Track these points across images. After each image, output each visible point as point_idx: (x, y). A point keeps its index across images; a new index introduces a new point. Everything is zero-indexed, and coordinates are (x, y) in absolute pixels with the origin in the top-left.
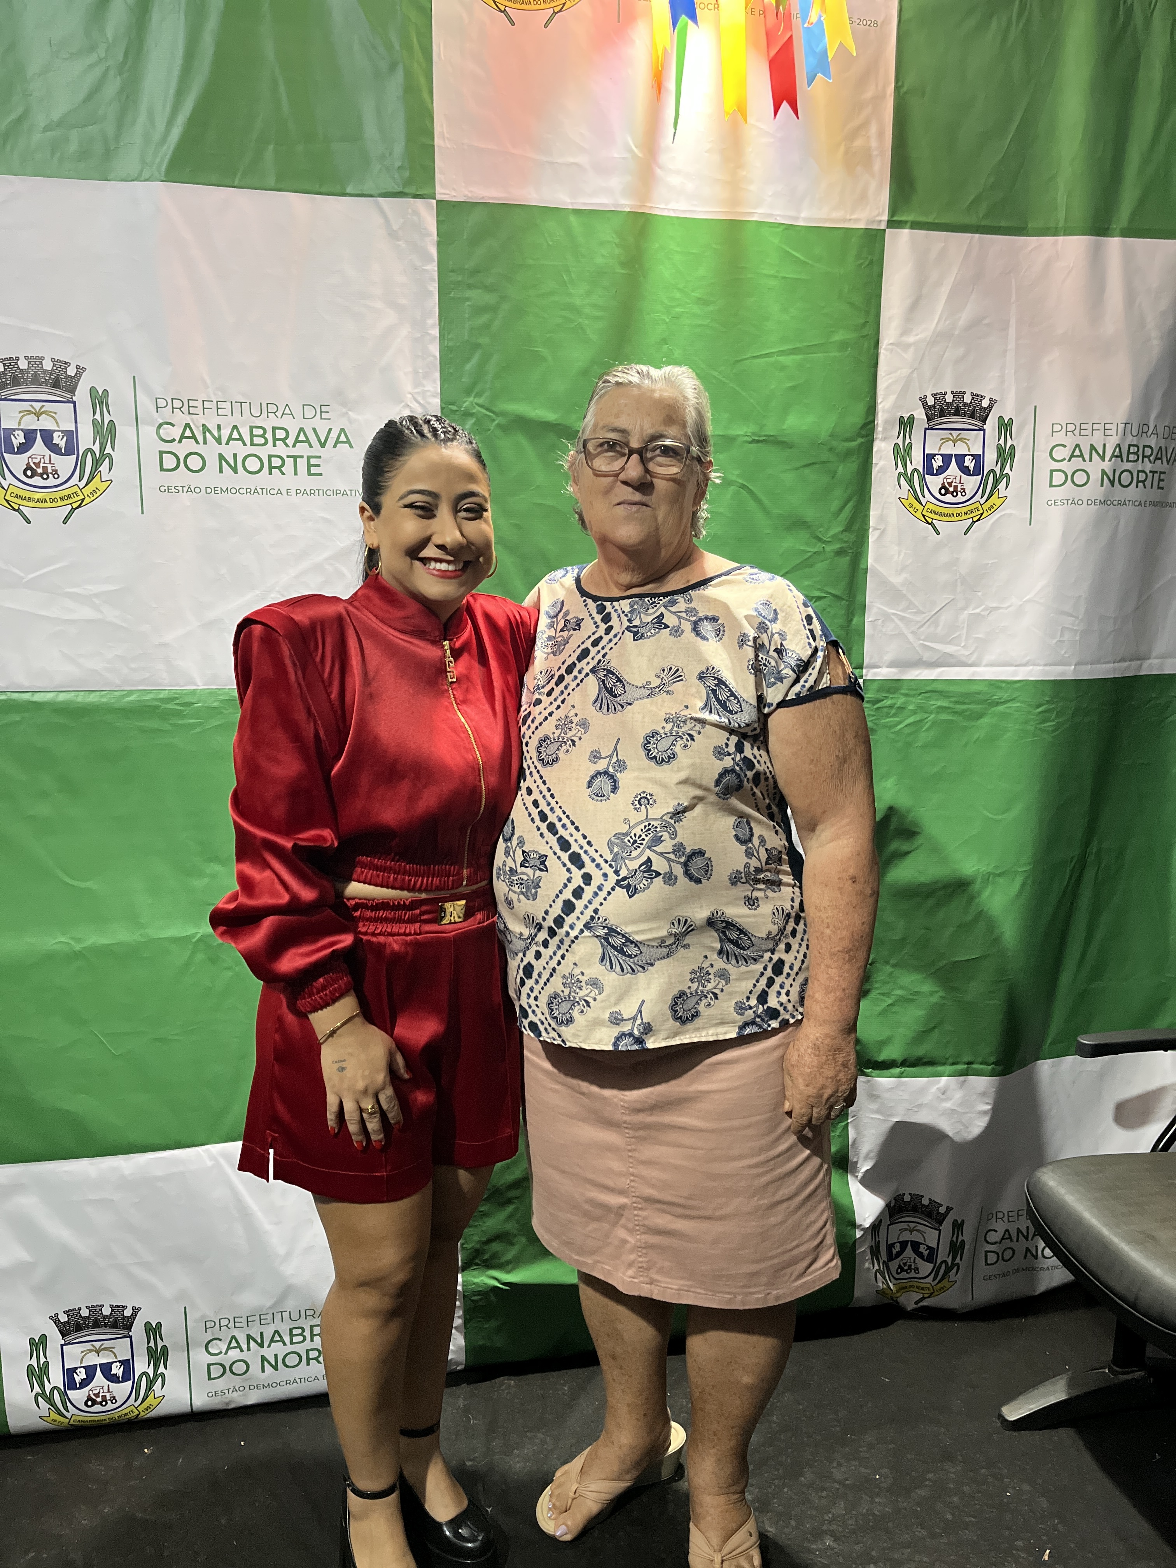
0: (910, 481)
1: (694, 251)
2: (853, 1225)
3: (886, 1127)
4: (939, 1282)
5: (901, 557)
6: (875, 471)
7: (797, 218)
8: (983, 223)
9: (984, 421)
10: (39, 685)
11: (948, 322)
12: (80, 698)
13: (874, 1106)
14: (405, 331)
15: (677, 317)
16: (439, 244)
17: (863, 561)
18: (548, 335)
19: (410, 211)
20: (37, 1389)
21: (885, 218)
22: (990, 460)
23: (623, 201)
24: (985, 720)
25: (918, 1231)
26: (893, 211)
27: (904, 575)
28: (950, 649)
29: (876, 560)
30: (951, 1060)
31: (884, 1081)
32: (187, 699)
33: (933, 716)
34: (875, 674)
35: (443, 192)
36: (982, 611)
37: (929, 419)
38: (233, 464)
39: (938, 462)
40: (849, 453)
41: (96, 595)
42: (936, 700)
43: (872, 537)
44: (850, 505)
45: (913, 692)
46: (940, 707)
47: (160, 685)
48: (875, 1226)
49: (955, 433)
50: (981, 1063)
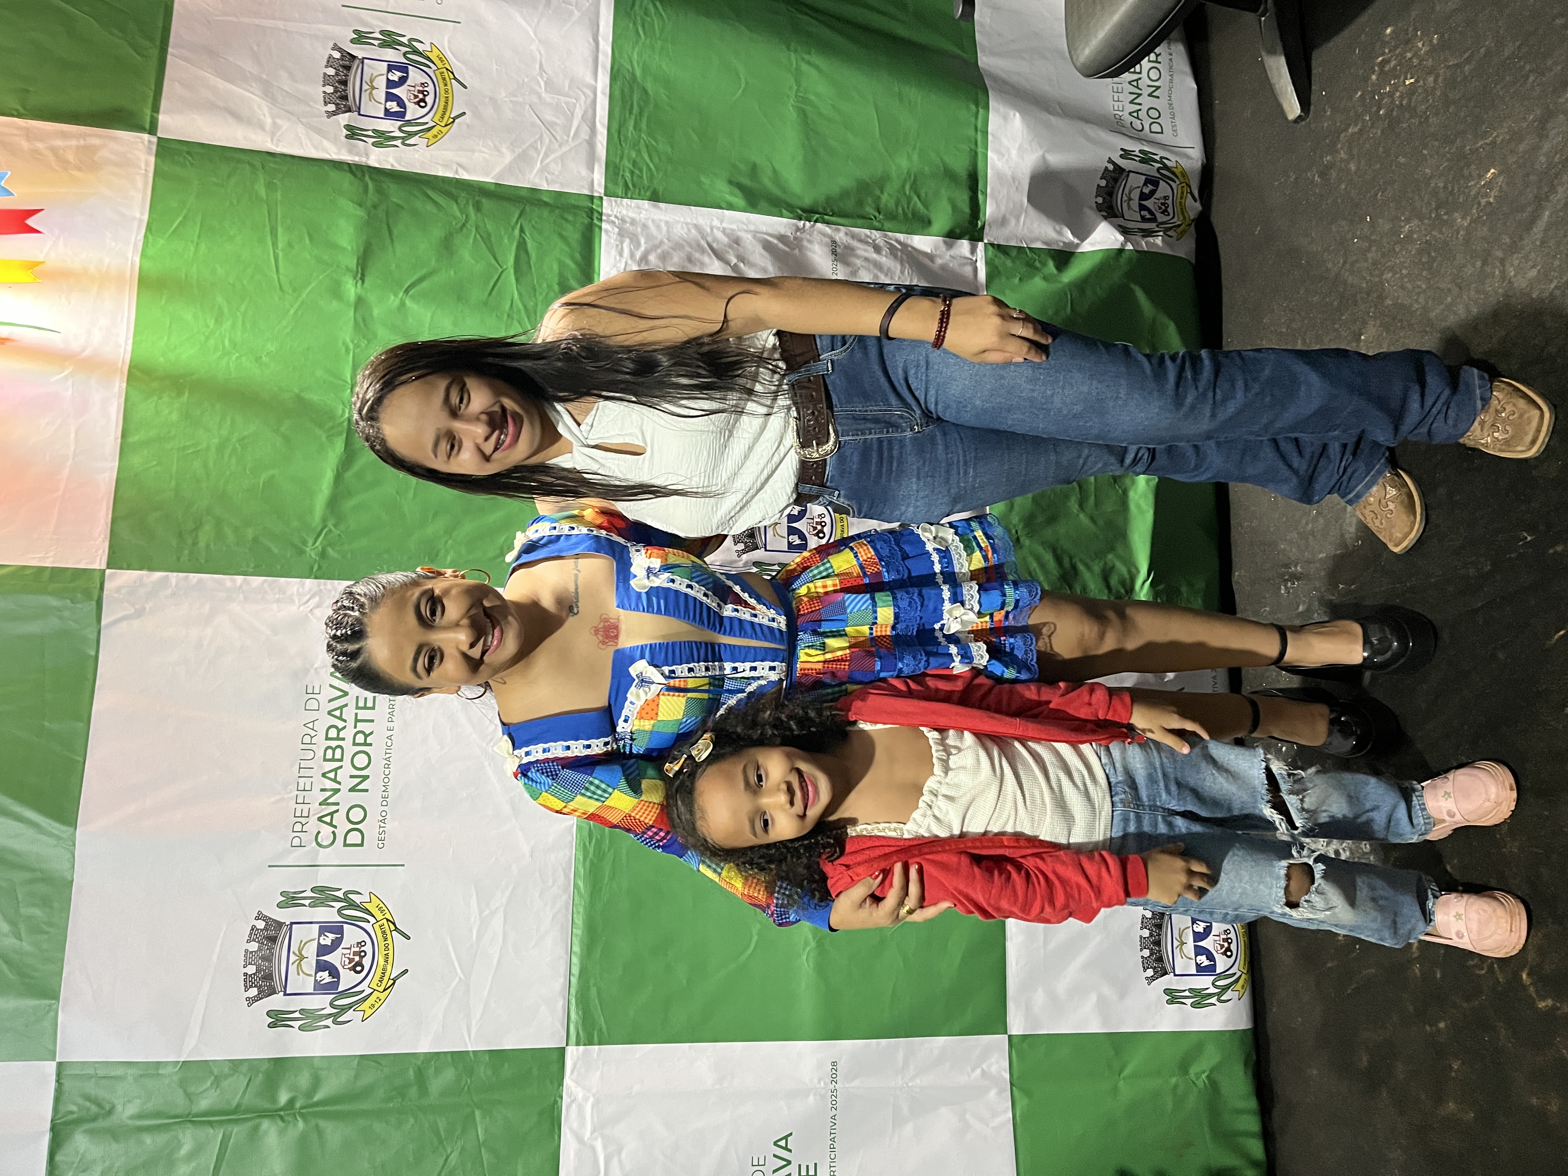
0: (411, 135)
1: (168, 322)
2: (1121, 251)
3: (1032, 211)
4: (1176, 176)
5: (486, 150)
6: (398, 167)
7: (141, 220)
8: (158, 43)
9: (354, 57)
10: (563, 969)
11: (254, 85)
12: (578, 932)
13: (1013, 222)
14: (235, 607)
15: (234, 344)
16: (151, 569)
17: (487, 186)
18: (248, 472)
19: (116, 595)
20: (1213, 1000)
21: (146, 136)
22: (391, 55)
23: (116, 389)
24: (649, 87)
25: (1130, 193)
26: (140, 129)
27: (504, 150)
28: (579, 113)
29: (487, 174)
30: (973, 147)
31: (990, 210)
32: (586, 833)
33: (643, 135)
34: (599, 185)
35: (99, 562)
36: (542, 79)
37: (349, 110)
38: (360, 780)
39: (393, 106)
40: (380, 191)
41: (481, 913)
42: (628, 131)
43: (465, 176)
44: (430, 193)
45: (619, 152)
46: (635, 128)
47: (570, 858)
48: (1124, 231)
49: (365, 87)
50: (977, 118)
